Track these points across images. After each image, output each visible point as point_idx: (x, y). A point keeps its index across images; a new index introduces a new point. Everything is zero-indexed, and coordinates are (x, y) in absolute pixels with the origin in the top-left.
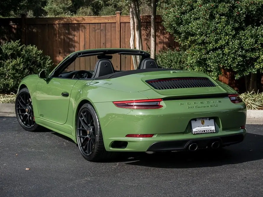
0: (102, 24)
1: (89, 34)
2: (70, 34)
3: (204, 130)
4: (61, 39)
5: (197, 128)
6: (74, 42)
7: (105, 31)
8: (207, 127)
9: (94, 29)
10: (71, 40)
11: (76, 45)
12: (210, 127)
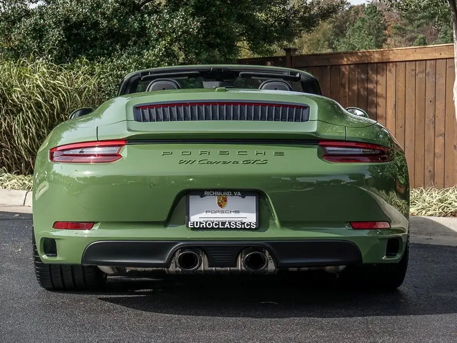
0: (428, 62)
1: (404, 82)
2: (368, 80)
3: (224, 220)
4: (353, 91)
5: (204, 215)
6: (377, 95)
7: (434, 77)
8: (233, 215)
9: (413, 73)
10: (371, 92)
11: (381, 101)
12: (242, 215)
